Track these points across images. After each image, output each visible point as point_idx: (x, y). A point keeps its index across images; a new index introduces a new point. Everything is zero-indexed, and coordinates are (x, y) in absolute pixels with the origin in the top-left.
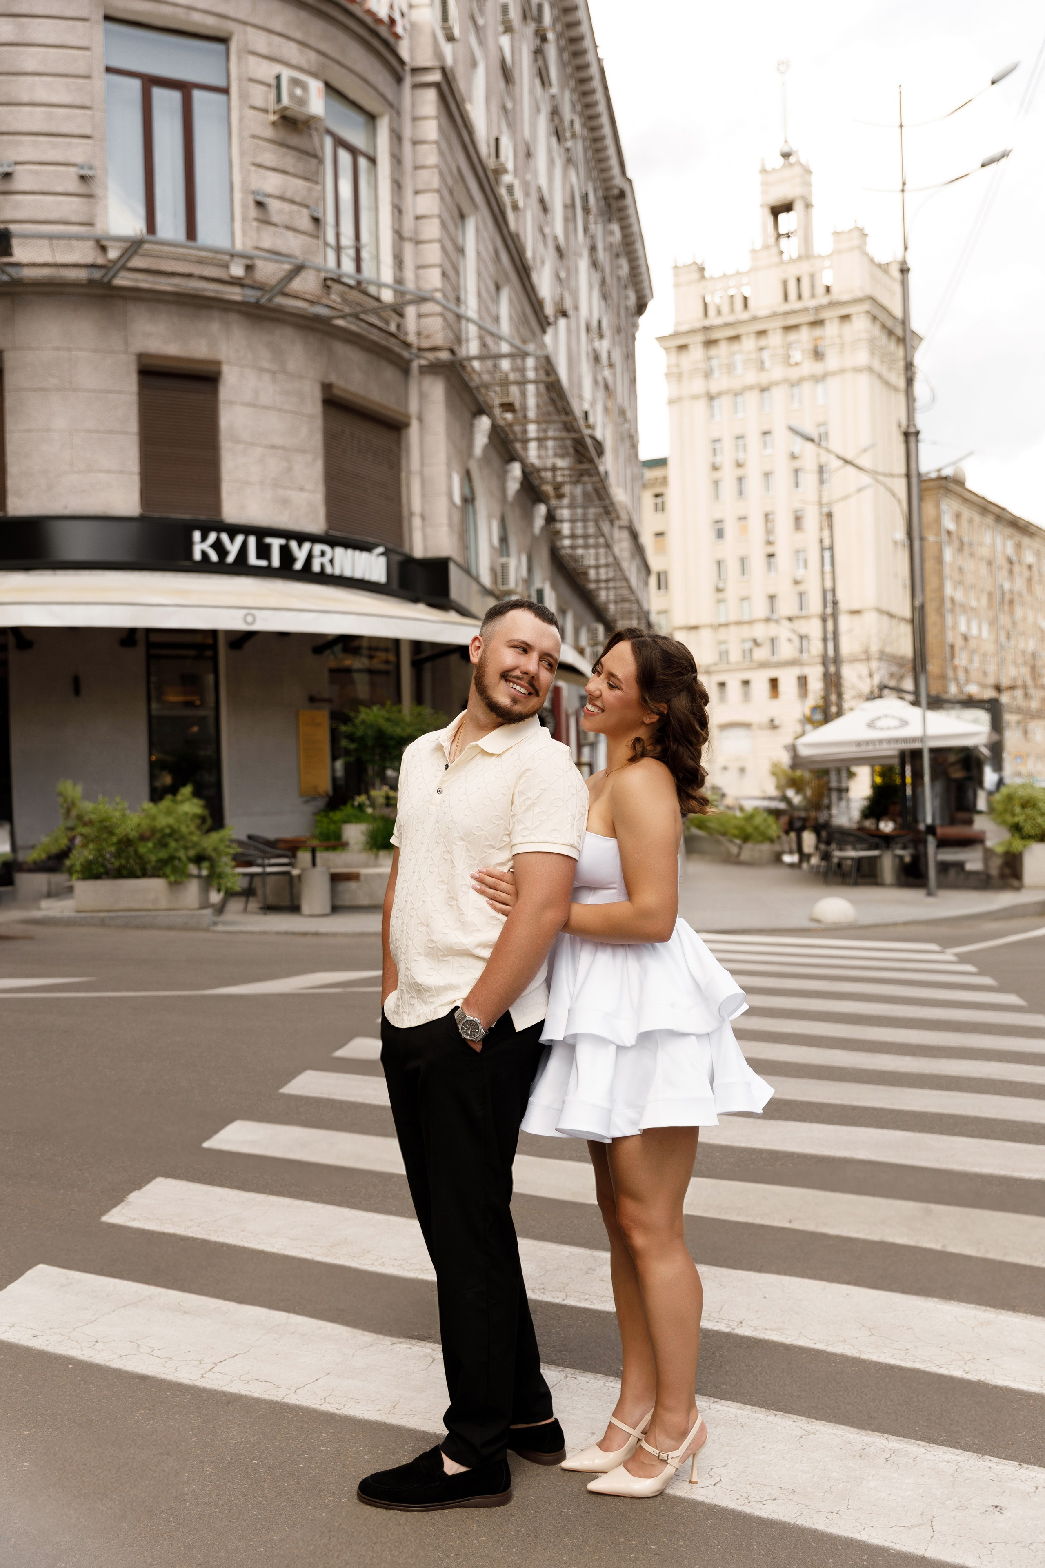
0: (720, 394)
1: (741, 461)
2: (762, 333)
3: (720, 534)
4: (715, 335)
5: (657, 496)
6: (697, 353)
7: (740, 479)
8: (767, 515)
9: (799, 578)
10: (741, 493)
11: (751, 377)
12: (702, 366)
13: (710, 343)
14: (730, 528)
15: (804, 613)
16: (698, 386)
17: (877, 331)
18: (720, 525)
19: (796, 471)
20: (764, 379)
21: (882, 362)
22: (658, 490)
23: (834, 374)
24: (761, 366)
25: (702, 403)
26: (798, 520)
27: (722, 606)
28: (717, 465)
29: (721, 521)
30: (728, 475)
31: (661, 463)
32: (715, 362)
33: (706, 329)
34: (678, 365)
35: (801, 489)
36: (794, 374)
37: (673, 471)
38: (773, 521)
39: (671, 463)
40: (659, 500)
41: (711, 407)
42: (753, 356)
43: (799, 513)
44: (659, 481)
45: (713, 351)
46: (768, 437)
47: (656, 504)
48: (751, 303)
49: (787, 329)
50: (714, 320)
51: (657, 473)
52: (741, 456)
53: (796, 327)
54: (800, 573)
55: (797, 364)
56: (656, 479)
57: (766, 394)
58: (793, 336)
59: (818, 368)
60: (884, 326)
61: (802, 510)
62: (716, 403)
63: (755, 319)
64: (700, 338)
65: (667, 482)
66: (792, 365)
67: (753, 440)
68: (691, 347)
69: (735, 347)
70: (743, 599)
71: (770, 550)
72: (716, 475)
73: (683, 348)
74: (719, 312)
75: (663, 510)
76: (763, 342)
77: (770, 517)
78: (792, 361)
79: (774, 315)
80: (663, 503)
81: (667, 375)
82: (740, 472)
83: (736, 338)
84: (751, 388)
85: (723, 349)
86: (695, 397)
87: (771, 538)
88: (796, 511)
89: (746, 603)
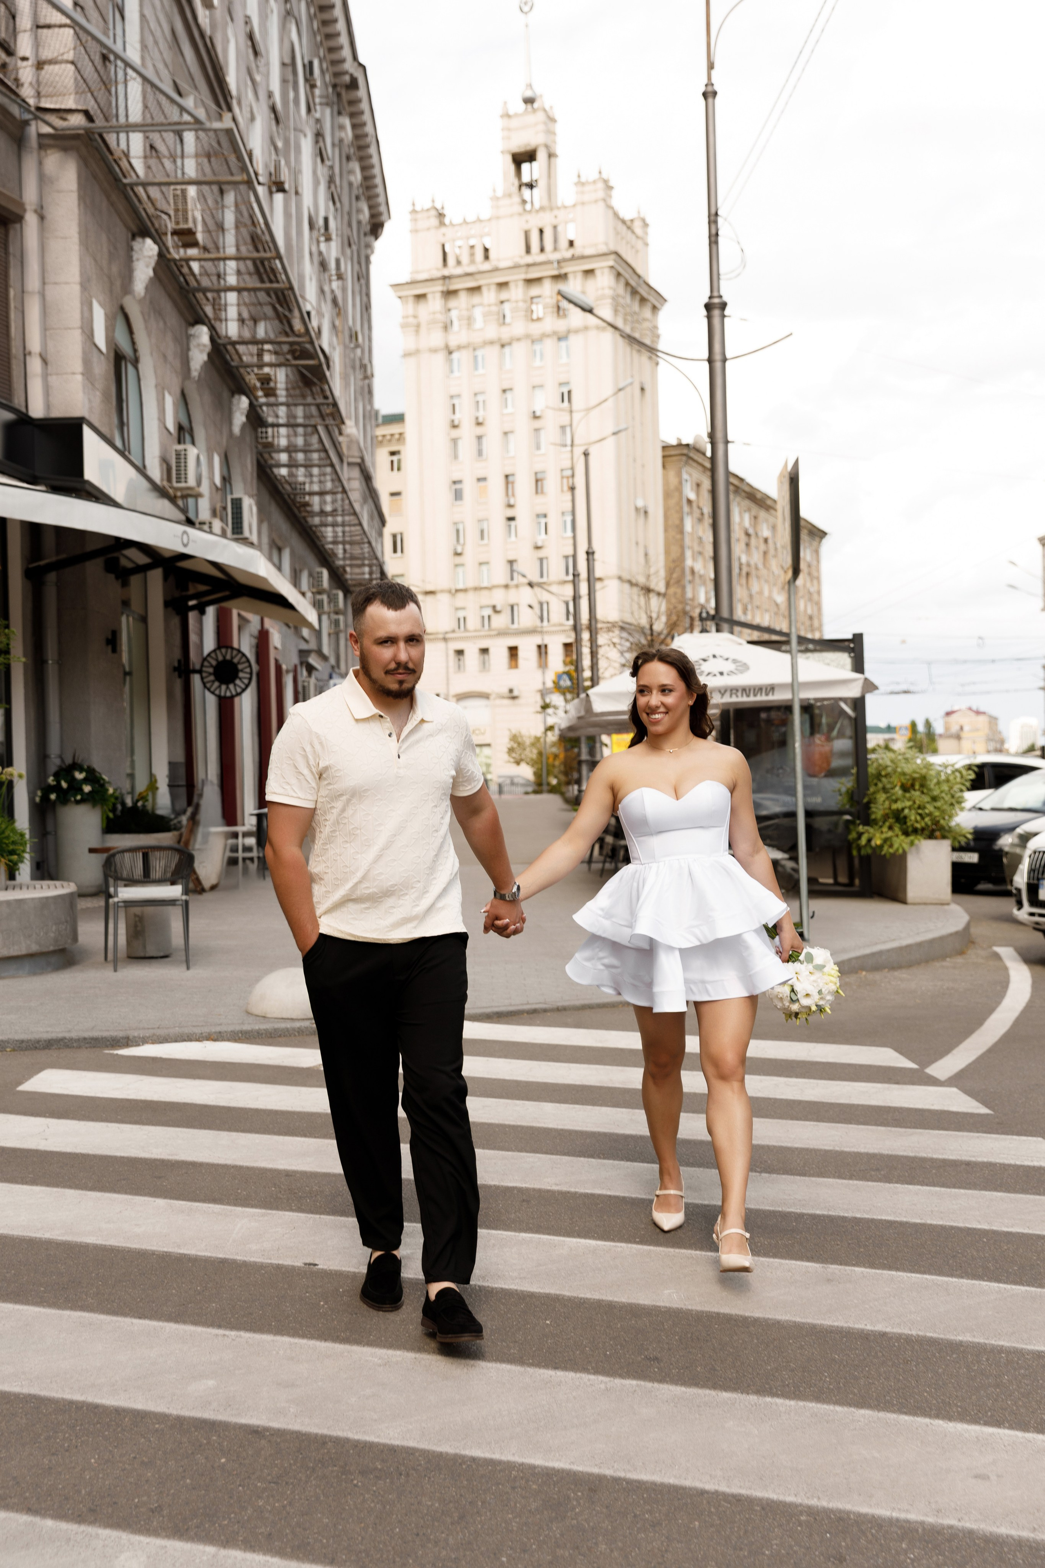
0: (459, 348)
1: (480, 420)
2: (503, 285)
3: (458, 495)
4: (453, 287)
5: (393, 453)
6: (435, 303)
7: (479, 438)
8: (507, 476)
9: (539, 544)
10: (480, 453)
11: (492, 332)
12: (440, 317)
13: (449, 294)
14: (469, 488)
15: (545, 579)
16: (436, 338)
17: (621, 289)
18: (458, 486)
19: (537, 430)
20: (505, 333)
21: (625, 320)
22: (394, 448)
23: (577, 331)
24: (502, 319)
25: (441, 357)
26: (538, 481)
27: (460, 570)
28: (456, 423)
29: (460, 482)
30: (467, 432)
31: (398, 418)
32: (454, 314)
33: (444, 278)
34: (415, 317)
35: (542, 451)
36: (536, 329)
37: (410, 427)
38: (513, 483)
39: (407, 418)
40: (395, 458)
41: (450, 362)
42: (494, 309)
43: (539, 476)
44: (397, 436)
45: (453, 303)
46: (509, 395)
47: (392, 462)
48: (492, 254)
49: (529, 282)
50: (452, 269)
51: (394, 429)
52: (481, 414)
53: (539, 280)
54: (541, 538)
55: (539, 319)
56: (392, 435)
57: (507, 350)
58: (535, 291)
59: (561, 325)
60: (627, 284)
61: (543, 472)
62: (455, 356)
63: (496, 269)
64: (439, 287)
65: (404, 439)
66: (533, 320)
67: (493, 397)
68: (429, 296)
69: (476, 299)
70: (481, 564)
71: (510, 513)
72: (455, 433)
73: (420, 297)
74: (459, 263)
75: (399, 469)
76: (504, 295)
77: (510, 479)
78: (535, 317)
79: (516, 267)
80: (399, 461)
81: (404, 326)
82: (479, 431)
83: (476, 289)
84: (492, 343)
85: (463, 299)
86: (434, 351)
87: (512, 502)
88: (536, 473)
89: (484, 568)
